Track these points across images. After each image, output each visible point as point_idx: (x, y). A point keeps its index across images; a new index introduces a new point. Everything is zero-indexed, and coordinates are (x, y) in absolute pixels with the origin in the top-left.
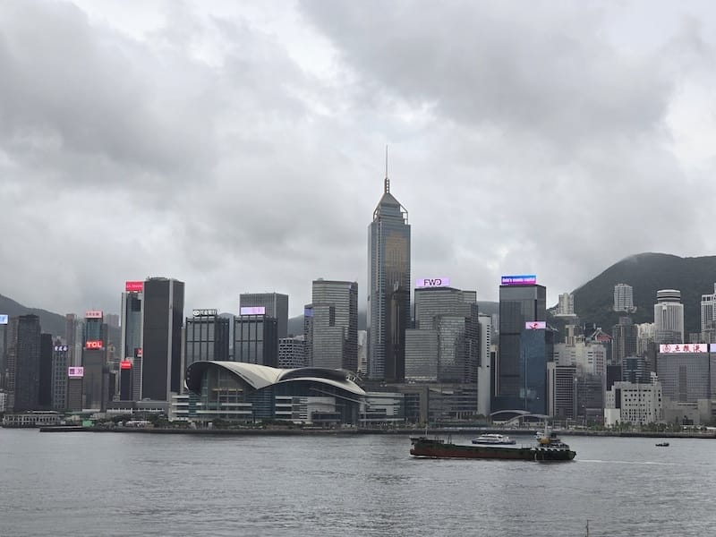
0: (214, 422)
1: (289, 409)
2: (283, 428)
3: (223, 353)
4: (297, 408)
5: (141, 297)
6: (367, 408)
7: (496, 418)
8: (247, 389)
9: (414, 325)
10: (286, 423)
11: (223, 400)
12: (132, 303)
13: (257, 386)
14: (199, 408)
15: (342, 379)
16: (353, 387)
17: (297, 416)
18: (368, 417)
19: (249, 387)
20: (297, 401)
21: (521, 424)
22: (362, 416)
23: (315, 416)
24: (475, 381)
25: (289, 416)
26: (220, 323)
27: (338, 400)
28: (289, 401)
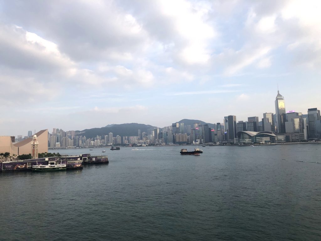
0: (244, 144)
1: (259, 140)
2: (258, 144)
3: (245, 129)
4: (261, 140)
5: (227, 119)
6: (277, 139)
7: (309, 140)
8: (250, 137)
9: (287, 121)
10: (258, 143)
11: (245, 139)
12: (226, 121)
13: (252, 136)
14: (240, 141)
15: (271, 133)
16: (273, 135)
17: (261, 142)
18: (277, 141)
19: (251, 136)
20: (261, 138)
21: (315, 142)
22: (276, 141)
23: (265, 141)
24: (303, 132)
25: (260, 142)
26: (244, 124)
27: (270, 138)
28: (259, 139)
